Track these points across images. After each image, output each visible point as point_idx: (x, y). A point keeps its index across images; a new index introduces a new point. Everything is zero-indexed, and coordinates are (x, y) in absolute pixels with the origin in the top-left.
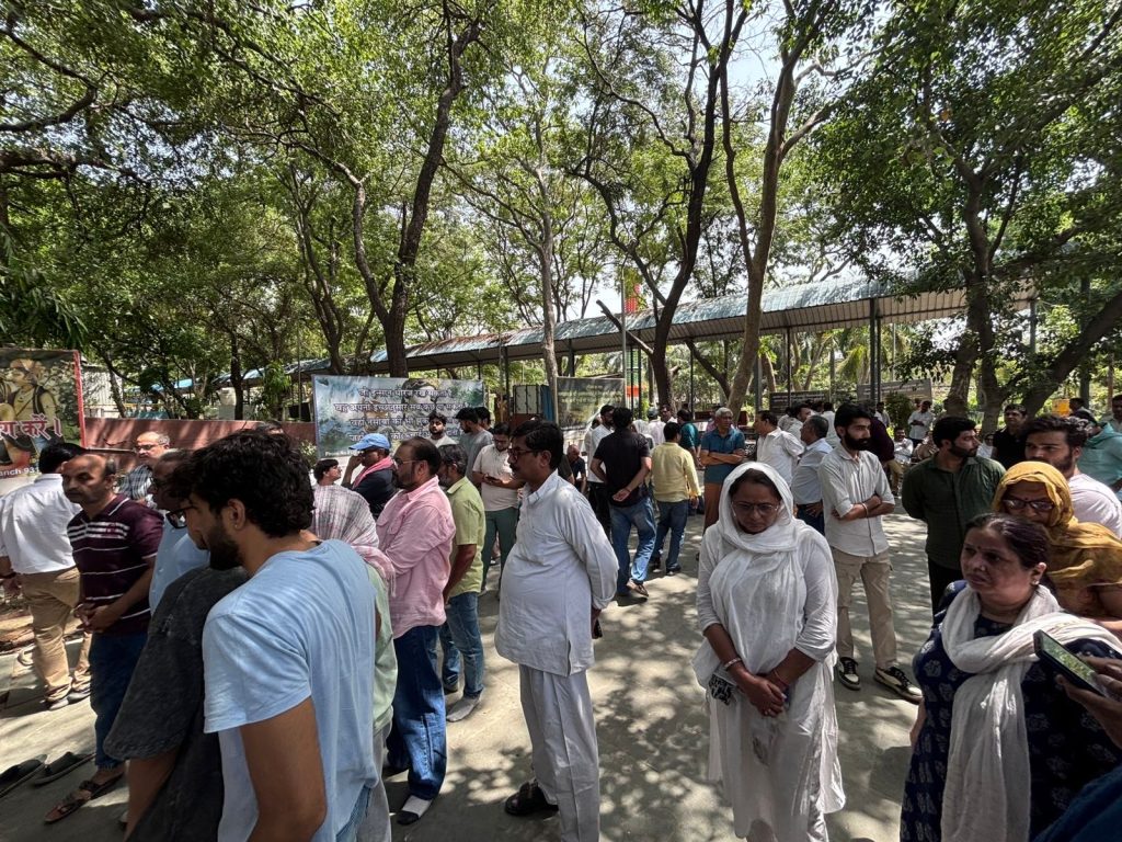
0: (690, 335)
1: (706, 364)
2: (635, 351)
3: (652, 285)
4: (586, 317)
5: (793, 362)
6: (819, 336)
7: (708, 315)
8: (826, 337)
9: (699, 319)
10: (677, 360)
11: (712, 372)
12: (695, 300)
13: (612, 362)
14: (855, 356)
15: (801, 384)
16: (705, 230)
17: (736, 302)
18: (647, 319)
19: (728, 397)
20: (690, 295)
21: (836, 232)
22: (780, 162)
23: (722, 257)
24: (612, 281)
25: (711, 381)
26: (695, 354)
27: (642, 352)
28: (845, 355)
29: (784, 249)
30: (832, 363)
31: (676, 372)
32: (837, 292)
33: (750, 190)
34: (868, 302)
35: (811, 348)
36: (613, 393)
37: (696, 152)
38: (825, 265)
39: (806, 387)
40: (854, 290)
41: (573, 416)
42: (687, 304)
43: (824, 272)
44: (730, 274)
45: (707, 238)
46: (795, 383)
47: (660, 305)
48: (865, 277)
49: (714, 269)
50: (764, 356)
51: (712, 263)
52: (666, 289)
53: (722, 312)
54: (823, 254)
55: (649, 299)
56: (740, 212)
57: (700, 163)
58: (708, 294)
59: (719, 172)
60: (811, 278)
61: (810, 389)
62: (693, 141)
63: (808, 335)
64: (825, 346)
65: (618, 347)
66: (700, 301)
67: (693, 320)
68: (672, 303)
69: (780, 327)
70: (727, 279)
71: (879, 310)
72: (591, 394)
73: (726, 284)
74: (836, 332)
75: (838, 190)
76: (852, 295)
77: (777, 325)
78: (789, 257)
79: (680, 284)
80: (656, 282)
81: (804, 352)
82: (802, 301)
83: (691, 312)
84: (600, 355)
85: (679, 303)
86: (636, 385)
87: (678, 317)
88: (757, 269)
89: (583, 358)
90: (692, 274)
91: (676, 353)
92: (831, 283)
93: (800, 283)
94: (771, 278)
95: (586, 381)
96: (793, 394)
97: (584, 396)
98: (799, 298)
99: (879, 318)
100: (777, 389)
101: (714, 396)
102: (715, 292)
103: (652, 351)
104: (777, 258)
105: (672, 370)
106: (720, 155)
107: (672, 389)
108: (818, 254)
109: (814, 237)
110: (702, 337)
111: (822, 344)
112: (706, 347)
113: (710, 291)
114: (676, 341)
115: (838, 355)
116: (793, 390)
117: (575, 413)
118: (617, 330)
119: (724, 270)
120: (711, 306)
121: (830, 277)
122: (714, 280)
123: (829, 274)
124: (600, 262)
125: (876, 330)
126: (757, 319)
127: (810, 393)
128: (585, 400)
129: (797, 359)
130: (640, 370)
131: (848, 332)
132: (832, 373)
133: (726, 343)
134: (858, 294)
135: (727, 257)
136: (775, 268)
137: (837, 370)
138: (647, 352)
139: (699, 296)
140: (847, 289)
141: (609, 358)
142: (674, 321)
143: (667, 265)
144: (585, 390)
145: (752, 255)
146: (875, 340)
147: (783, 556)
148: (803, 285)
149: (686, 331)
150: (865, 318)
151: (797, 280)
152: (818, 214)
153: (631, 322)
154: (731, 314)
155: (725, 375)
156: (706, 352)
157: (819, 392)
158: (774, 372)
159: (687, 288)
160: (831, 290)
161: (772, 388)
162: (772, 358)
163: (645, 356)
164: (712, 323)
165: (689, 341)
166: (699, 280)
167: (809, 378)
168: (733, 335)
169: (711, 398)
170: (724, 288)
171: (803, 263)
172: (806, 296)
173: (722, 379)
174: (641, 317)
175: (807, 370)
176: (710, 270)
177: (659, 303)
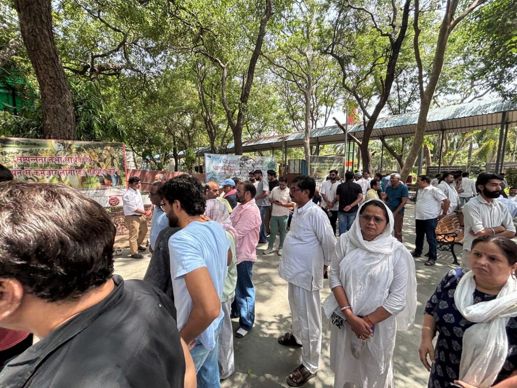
0: (382, 135)
1: (391, 150)
2: (352, 143)
3: (363, 108)
4: (326, 126)
5: (444, 150)
6: (463, 135)
7: (394, 124)
8: (468, 135)
9: (389, 126)
10: (374, 148)
11: (394, 155)
12: (387, 116)
13: (338, 148)
14: (487, 146)
15: (448, 162)
16: (397, 77)
17: (412, 116)
18: (359, 126)
19: (402, 167)
20: (385, 113)
21: (483, 72)
22: (449, 33)
23: (405, 92)
24: (341, 107)
25: (392, 160)
26: (385, 145)
27: (356, 143)
28: (480, 146)
29: (445, 85)
30: (470, 151)
31: (373, 154)
32: (479, 108)
33: (428, 51)
34: (502, 113)
35: (457, 141)
36: (339, 164)
37: (396, 33)
38: (473, 93)
39: (451, 164)
40: (492, 107)
41: (317, 175)
42: (382, 118)
43: (472, 97)
44: (409, 101)
45: (397, 82)
46: (444, 161)
47: (367, 119)
48: (501, 98)
49: (400, 99)
50: (425, 146)
51: (399, 96)
52: (371, 111)
53: (402, 122)
54: (473, 86)
55: (361, 116)
56: (420, 65)
57: (398, 39)
58: (395, 113)
59: (408, 43)
60: (462, 101)
61: (453, 165)
62: (394, 27)
63: (456, 134)
64: (467, 140)
65: (343, 141)
66: (390, 116)
67: (385, 126)
68: (373, 118)
69: (438, 130)
70: (407, 104)
71: (508, 119)
72: (327, 164)
73: (406, 107)
74: (475, 132)
75: (488, 47)
76: (490, 110)
77: (436, 129)
78: (448, 89)
79: (379, 108)
80: (365, 107)
81: (452, 145)
82: (454, 115)
83: (384, 123)
84: (333, 145)
85: (378, 118)
86: (351, 160)
87: (377, 125)
88: (427, 97)
89: (323, 147)
90: (387, 102)
91: (375, 145)
92: (476, 103)
93: (454, 104)
94: (435, 102)
95: (325, 158)
96: (442, 167)
97: (323, 165)
98: (452, 113)
99: (507, 123)
100: (432, 164)
101: (393, 167)
102: (399, 111)
103: (361, 143)
104: (441, 91)
105: (371, 153)
106: (410, 32)
107: (370, 163)
108: (469, 87)
109: (468, 76)
110: (390, 136)
111: (465, 139)
112: (391, 141)
113: (396, 111)
114: (374, 138)
115: (475, 145)
116: (442, 165)
117: (318, 173)
118: (343, 132)
119: (406, 99)
120: (396, 119)
121: (476, 100)
122: (399, 105)
123: (475, 98)
124: (336, 98)
125: (504, 131)
126: (424, 126)
127: (453, 167)
128: (323, 167)
129: (447, 147)
130: (353, 153)
131: (484, 132)
132: (469, 156)
133: (403, 139)
134: (494, 109)
135: (409, 91)
136: (439, 97)
137: (473, 154)
138: (358, 143)
139: (390, 114)
140: (486, 106)
141: (337, 147)
142: (374, 127)
143: (372, 98)
144: (324, 162)
145: (425, 89)
146: (503, 137)
147: (384, 256)
148: (456, 106)
149: (381, 133)
150: (497, 124)
151: (452, 103)
152: (472, 63)
153: (351, 128)
154: (408, 123)
155: (401, 156)
156: (391, 144)
157: (458, 167)
158: (431, 155)
159: (383, 109)
160: (475, 107)
161: (428, 163)
162: (430, 147)
163: (357, 146)
164: (396, 128)
165: (382, 138)
166: (390, 105)
167: (453, 159)
168: (408, 135)
169: (392, 168)
170: (405, 109)
171: (457, 92)
172: (457, 112)
173: (399, 159)
174: (356, 126)
175: (453, 154)
176: (397, 100)
177: (366, 118)
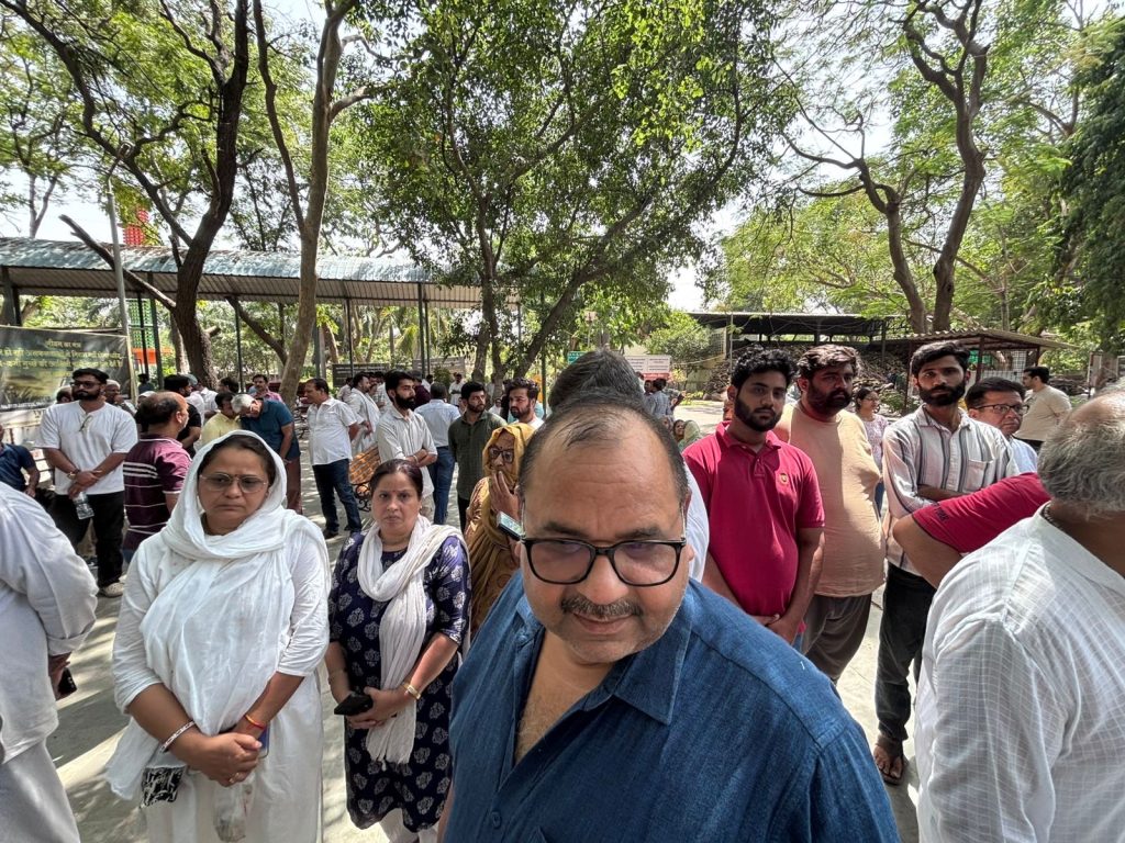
0: (232, 291)
1: (257, 328)
2: (146, 301)
3: (167, 216)
4: (38, 236)
5: (355, 335)
6: (378, 311)
7: (255, 270)
8: (385, 313)
9: (243, 273)
10: (216, 320)
11: (266, 338)
12: (235, 250)
13: (104, 313)
14: (410, 334)
15: (364, 357)
16: (244, 166)
17: (287, 258)
18: (163, 260)
19: (284, 363)
20: (226, 240)
21: (385, 212)
22: (329, 121)
23: (270, 207)
24: (93, 194)
25: (266, 349)
26: (241, 315)
27: (158, 303)
28: (402, 332)
29: (339, 217)
30: (391, 339)
31: (214, 334)
32: (391, 270)
33: (299, 139)
34: (416, 286)
35: (371, 323)
36: (106, 355)
37: (225, 64)
38: (381, 243)
39: (368, 360)
40: (406, 272)
41: (17, 387)
42: (225, 252)
43: (379, 249)
44: (281, 230)
45: (248, 177)
46: (358, 355)
47: (183, 246)
48: (412, 261)
49: (260, 219)
50: (324, 325)
51: (257, 210)
52: (192, 227)
53: (272, 270)
54: (379, 232)
55: (165, 233)
56: (286, 159)
57: (231, 80)
58: (255, 246)
59: (256, 102)
60: (368, 254)
61: (372, 362)
62: (219, 47)
63: (368, 309)
64: (384, 322)
65: (112, 291)
66: (243, 251)
67: (234, 272)
68: (201, 246)
69: (339, 297)
70: (278, 233)
71: (425, 294)
72: (59, 354)
73: (277, 239)
74: (393, 309)
75: (386, 173)
76: (403, 276)
77: (336, 294)
78: (345, 226)
79: (211, 224)
80: (175, 214)
81: (366, 326)
82: (358, 274)
83: (231, 263)
84: (80, 301)
85: (212, 248)
86: (151, 347)
87: (210, 265)
88: (310, 230)
89: (40, 301)
90: (229, 216)
91: (212, 313)
92: (385, 262)
93: (358, 255)
94: (328, 244)
95: (47, 334)
96: (356, 366)
97: (40, 358)
98: (356, 270)
99: (426, 301)
100: (340, 360)
101: (271, 366)
102: (264, 245)
103: (174, 304)
104: (334, 224)
105: (207, 331)
106: (253, 74)
107: (210, 355)
108: (374, 231)
109: (369, 213)
110: (251, 295)
111: (381, 319)
112: (257, 309)
113: (257, 243)
114: (211, 295)
115: (396, 331)
116: (356, 363)
117: (21, 383)
118: (107, 266)
119: (274, 223)
120: (258, 261)
121: (385, 256)
122: (261, 231)
123: (384, 252)
124: (65, 159)
125: (424, 310)
126: (313, 284)
127: (372, 365)
128: (43, 363)
129: (358, 331)
130: (155, 329)
131: (403, 311)
132: (392, 347)
133: (281, 306)
134: (407, 276)
135: (277, 209)
136: (332, 235)
137: (396, 346)
138: (165, 304)
139: (242, 246)
140: (398, 269)
142: (207, 268)
143: (191, 195)
144: (41, 348)
145: (305, 215)
146: (423, 321)
147: (266, 557)
148: (361, 258)
149: (227, 285)
150: (415, 300)
151: (355, 253)
152: (371, 191)
153: (132, 259)
154: (284, 273)
155: (282, 342)
156: (258, 315)
157: (379, 365)
158: (336, 343)
159: (221, 232)
160: (385, 268)
161: (334, 360)
162: (333, 329)
163: (163, 311)
164: (260, 280)
165: (233, 296)
166: (241, 227)
167: (370, 351)
168: (288, 299)
169: (267, 369)
170: (275, 243)
171: (359, 236)
172: (363, 269)
173: (278, 347)
174: (151, 255)
175: (369, 342)
176: (255, 219)
177: (181, 242)
